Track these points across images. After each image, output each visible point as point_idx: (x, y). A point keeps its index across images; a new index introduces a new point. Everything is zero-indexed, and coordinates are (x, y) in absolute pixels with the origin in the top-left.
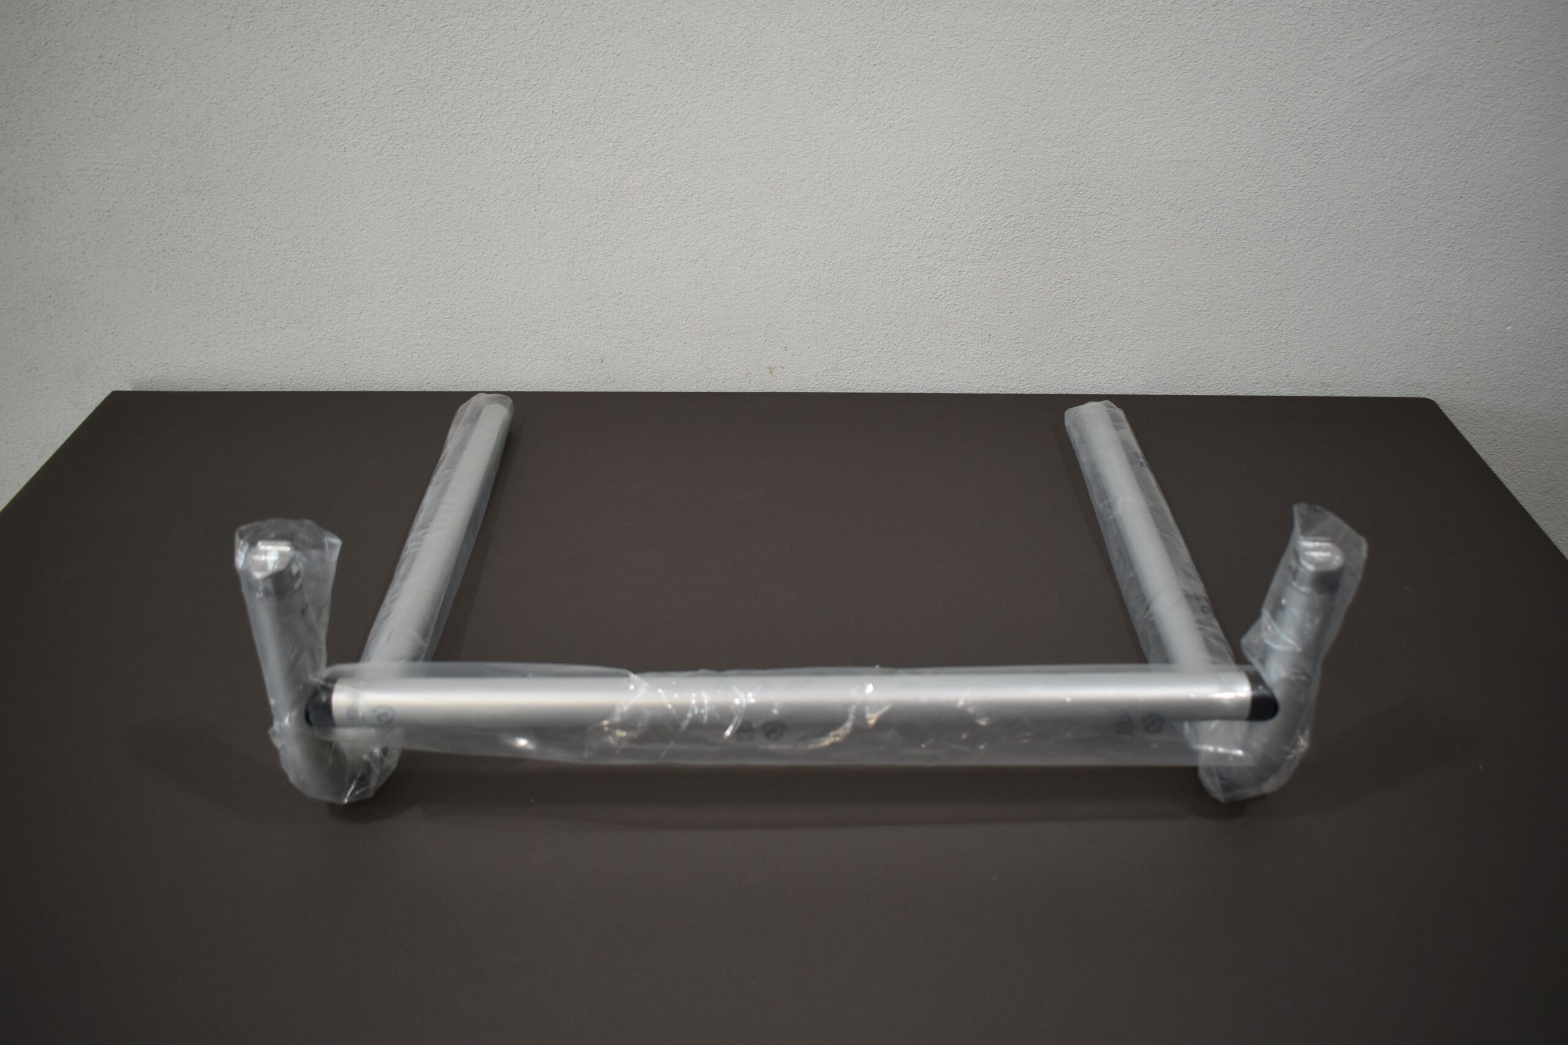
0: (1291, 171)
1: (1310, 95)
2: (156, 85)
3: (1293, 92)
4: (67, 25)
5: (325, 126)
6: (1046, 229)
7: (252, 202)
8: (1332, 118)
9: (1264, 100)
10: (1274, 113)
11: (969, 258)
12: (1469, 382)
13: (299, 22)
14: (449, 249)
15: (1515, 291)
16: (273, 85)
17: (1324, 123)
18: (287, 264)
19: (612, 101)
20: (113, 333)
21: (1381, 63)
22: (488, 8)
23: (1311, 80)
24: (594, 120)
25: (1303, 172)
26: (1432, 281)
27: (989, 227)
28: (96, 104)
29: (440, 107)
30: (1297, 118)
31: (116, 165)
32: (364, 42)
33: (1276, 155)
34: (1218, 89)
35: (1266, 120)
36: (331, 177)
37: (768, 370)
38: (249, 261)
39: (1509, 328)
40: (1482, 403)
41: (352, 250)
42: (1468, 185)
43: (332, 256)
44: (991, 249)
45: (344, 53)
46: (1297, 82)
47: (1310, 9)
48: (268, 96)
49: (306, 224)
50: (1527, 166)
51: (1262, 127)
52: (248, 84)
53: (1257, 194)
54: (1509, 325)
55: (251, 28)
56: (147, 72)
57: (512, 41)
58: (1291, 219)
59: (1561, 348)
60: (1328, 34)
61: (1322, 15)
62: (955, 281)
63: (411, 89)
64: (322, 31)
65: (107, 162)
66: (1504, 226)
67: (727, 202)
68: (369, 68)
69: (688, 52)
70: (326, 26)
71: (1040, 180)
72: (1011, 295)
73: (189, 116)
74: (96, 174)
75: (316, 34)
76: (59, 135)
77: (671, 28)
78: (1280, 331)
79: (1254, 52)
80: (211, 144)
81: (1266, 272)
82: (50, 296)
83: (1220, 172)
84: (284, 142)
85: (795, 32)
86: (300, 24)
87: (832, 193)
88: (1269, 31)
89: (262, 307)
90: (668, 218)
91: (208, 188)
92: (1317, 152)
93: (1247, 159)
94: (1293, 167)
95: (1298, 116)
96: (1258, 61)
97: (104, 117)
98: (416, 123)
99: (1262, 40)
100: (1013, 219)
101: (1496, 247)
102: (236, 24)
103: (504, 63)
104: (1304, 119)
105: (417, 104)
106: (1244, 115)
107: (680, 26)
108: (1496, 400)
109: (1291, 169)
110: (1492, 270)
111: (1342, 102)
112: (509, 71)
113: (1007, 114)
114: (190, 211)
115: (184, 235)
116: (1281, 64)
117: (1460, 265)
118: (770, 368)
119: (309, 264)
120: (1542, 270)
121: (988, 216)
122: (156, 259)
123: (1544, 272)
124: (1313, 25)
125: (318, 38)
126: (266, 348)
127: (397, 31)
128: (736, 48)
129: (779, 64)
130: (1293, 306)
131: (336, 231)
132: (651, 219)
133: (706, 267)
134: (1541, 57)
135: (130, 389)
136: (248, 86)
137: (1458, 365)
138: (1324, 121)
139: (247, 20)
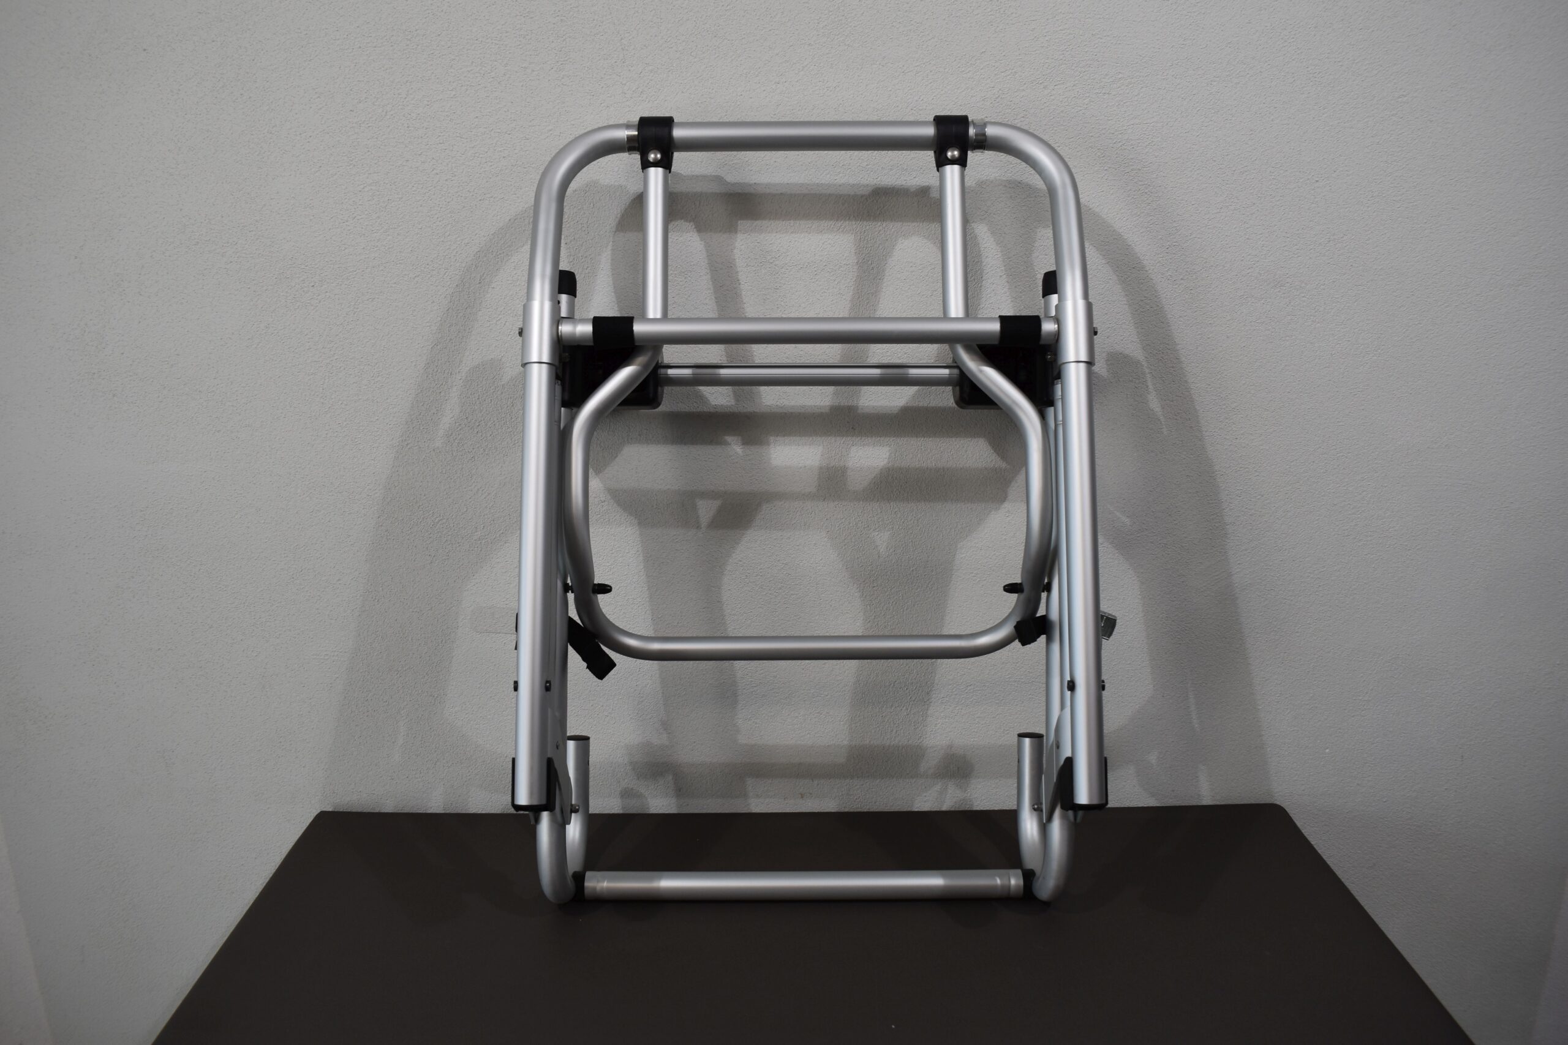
2: (375, 599)
4: (317, 559)
6: (995, 693)
11: (942, 714)
12: (1303, 790)
14: (574, 711)
15: (1328, 725)
19: (694, 612)
20: (323, 769)
21: (1216, 577)
22: (611, 552)
24: (680, 625)
26: (1269, 721)
27: (955, 693)
28: (331, 611)
31: (341, 652)
34: (1108, 598)
36: (493, 663)
37: (800, 796)
39: (1327, 751)
40: (1315, 804)
42: (1285, 655)
43: (489, 717)
44: (957, 708)
49: (472, 694)
50: (1325, 640)
54: (1327, 748)
55: (446, 563)
56: (370, 590)
57: (625, 573)
59: (1367, 763)
62: (932, 731)
64: (495, 566)
65: (335, 650)
66: (1315, 681)
67: (771, 678)
71: (990, 660)
72: (972, 740)
73: (396, 620)
74: (326, 658)
76: (303, 631)
80: (410, 639)
82: (280, 742)
83: (1114, 652)
85: (819, 566)
87: (845, 672)
89: (435, 751)
90: (730, 690)
97: (336, 620)
100: (972, 687)
101: (1311, 695)
103: (619, 587)
106: (1127, 614)
107: (741, 563)
108: (1325, 802)
110: (1310, 711)
112: (622, 593)
113: (965, 617)
117: (1287, 709)
118: (801, 795)
120: (1345, 710)
121: (955, 686)
122: (361, 717)
123: (1346, 711)
130: (1173, 742)
133: (756, 723)
134: (1325, 569)
135: (330, 810)
137: (1295, 778)
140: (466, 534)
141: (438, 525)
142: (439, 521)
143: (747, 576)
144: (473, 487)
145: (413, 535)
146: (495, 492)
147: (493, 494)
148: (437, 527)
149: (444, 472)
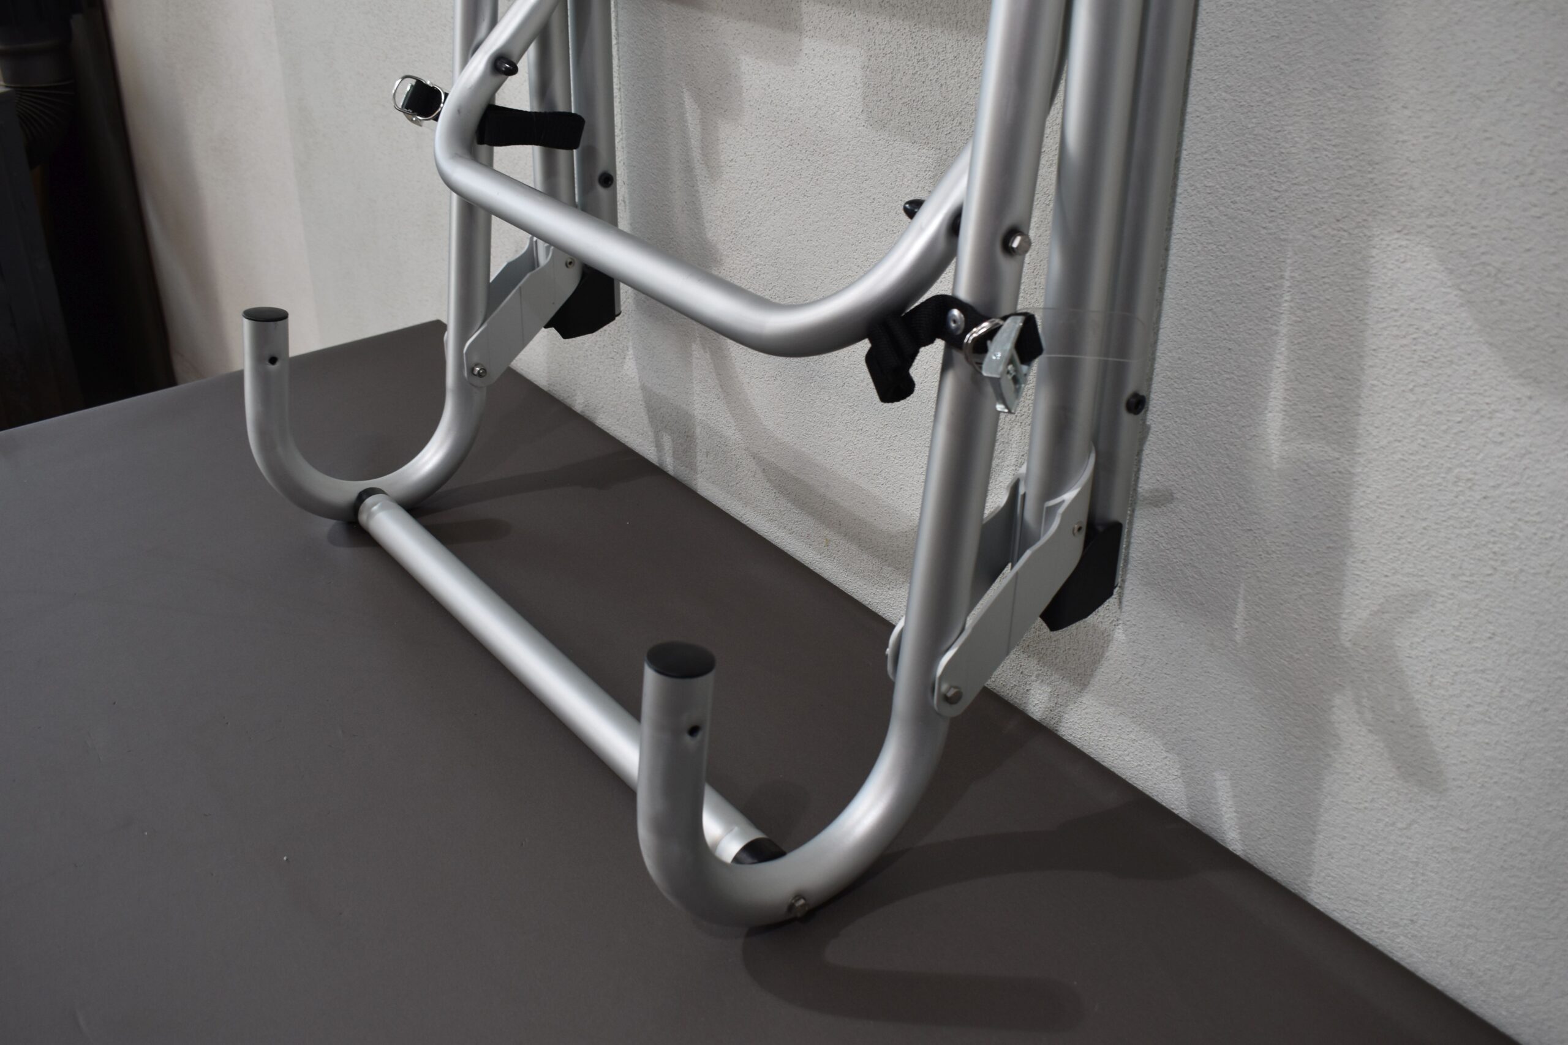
0: (1448, 564)
1: (1490, 435)
3: (1459, 419)
8: (1529, 495)
9: (1410, 415)
10: (1424, 446)
17: (1513, 498)
23: (1493, 407)
25: (1468, 573)
30: (1464, 470)
33: (1424, 524)
35: (1411, 454)
46: (1467, 404)
47: (1499, 270)
51: (1402, 463)
53: (1388, 580)
58: (1441, 651)
60: (1530, 329)
61: (1521, 288)
78: (1407, 837)
79: (1398, 323)
81: (1393, 722)
88: (1424, 291)
92: (1496, 549)
93: (1375, 511)
94: (1453, 557)
95: (1466, 467)
96: (1404, 342)
99: (1412, 305)
104: (1477, 477)
109: (1447, 561)
111: (1547, 471)
116: (1443, 360)
124: (1502, 303)
138: (1513, 494)
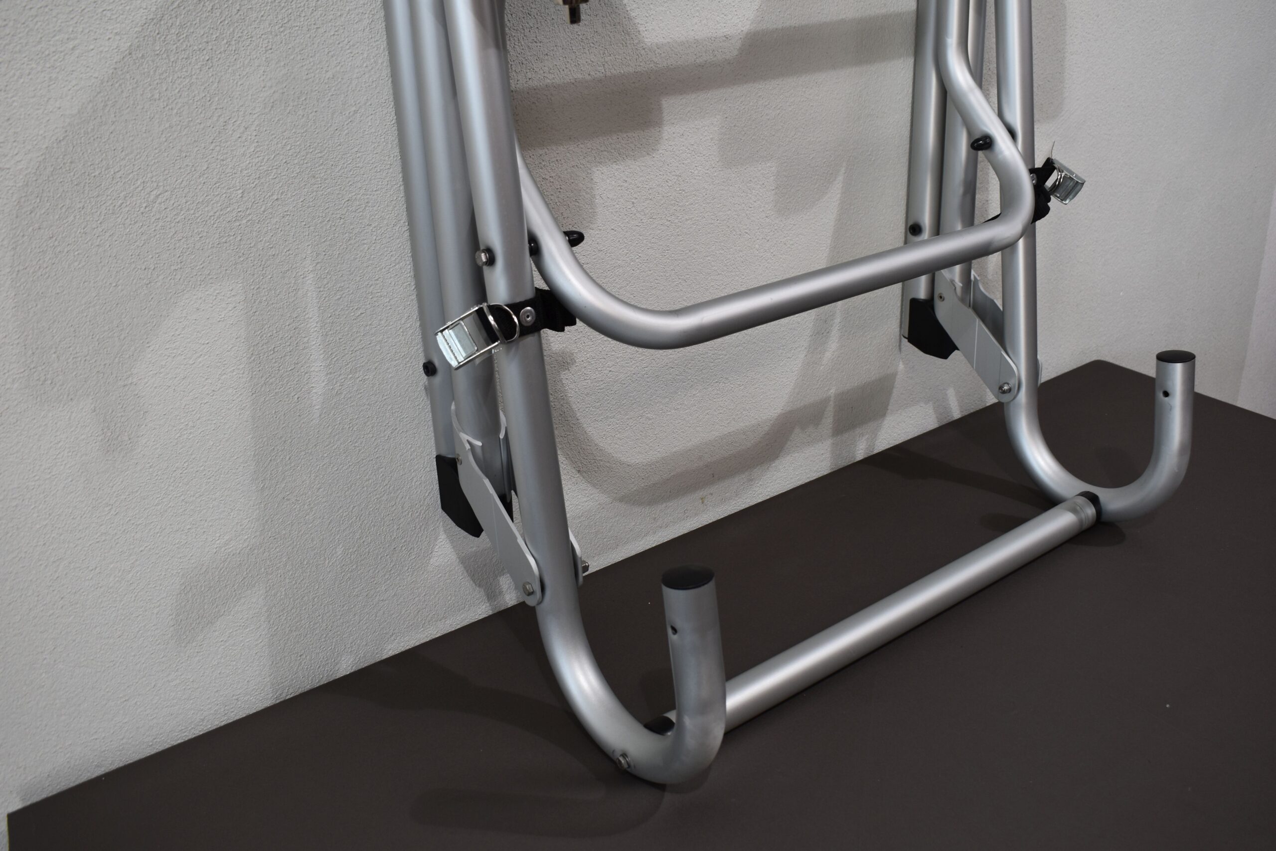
5: (274, 377)
7: (182, 498)
13: (240, 257)
15: (1124, 266)
16: (208, 343)
18: (229, 559)
29: (403, 322)
32: (318, 265)
37: (700, 501)
38: (179, 573)
39: (1121, 293)
41: (307, 517)
45: (295, 283)
48: (200, 359)
52: (174, 349)
54: (1122, 291)
55: (178, 277)
63: (372, 309)
68: (324, 296)
69: (632, 209)
70: (274, 255)
75: (261, 268)
77: (619, 188)
84: (224, 411)
86: (242, 259)
91: (123, 497)
98: (378, 347)
102: (158, 276)
105: (379, 325)
114: (98, 534)
115: (90, 568)
118: (702, 499)
119: (256, 551)
125: (264, 272)
126: (204, 673)
127: (357, 245)
128: (671, 197)
129: (704, 205)
131: (288, 500)
132: (602, 387)
136: (175, 351)
139: (173, 268)
140: (211, 214)
141: (156, 205)
142: (157, 196)
143: (633, 203)
144: (215, 118)
145: (108, 234)
146: (256, 123)
147: (253, 128)
148: (154, 210)
149: (157, 96)
